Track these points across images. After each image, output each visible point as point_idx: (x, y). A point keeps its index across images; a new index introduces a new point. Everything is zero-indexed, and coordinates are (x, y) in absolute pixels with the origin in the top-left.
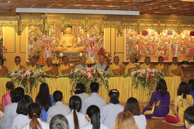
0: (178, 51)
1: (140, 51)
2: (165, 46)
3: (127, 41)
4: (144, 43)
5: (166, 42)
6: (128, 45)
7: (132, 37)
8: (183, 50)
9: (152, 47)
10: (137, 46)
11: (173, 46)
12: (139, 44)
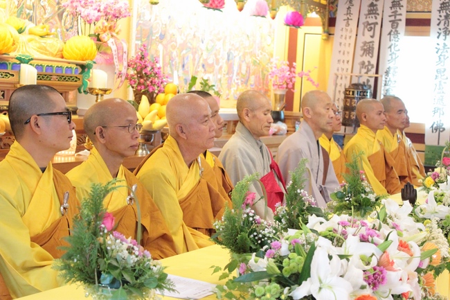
0: (238, 74)
1: (166, 68)
2: (216, 55)
3: (138, 24)
4: (176, 42)
5: (219, 40)
6: (142, 42)
7: (151, 14)
8: (247, 71)
9: (191, 56)
10: (160, 47)
11: (231, 56)
12: (165, 42)
